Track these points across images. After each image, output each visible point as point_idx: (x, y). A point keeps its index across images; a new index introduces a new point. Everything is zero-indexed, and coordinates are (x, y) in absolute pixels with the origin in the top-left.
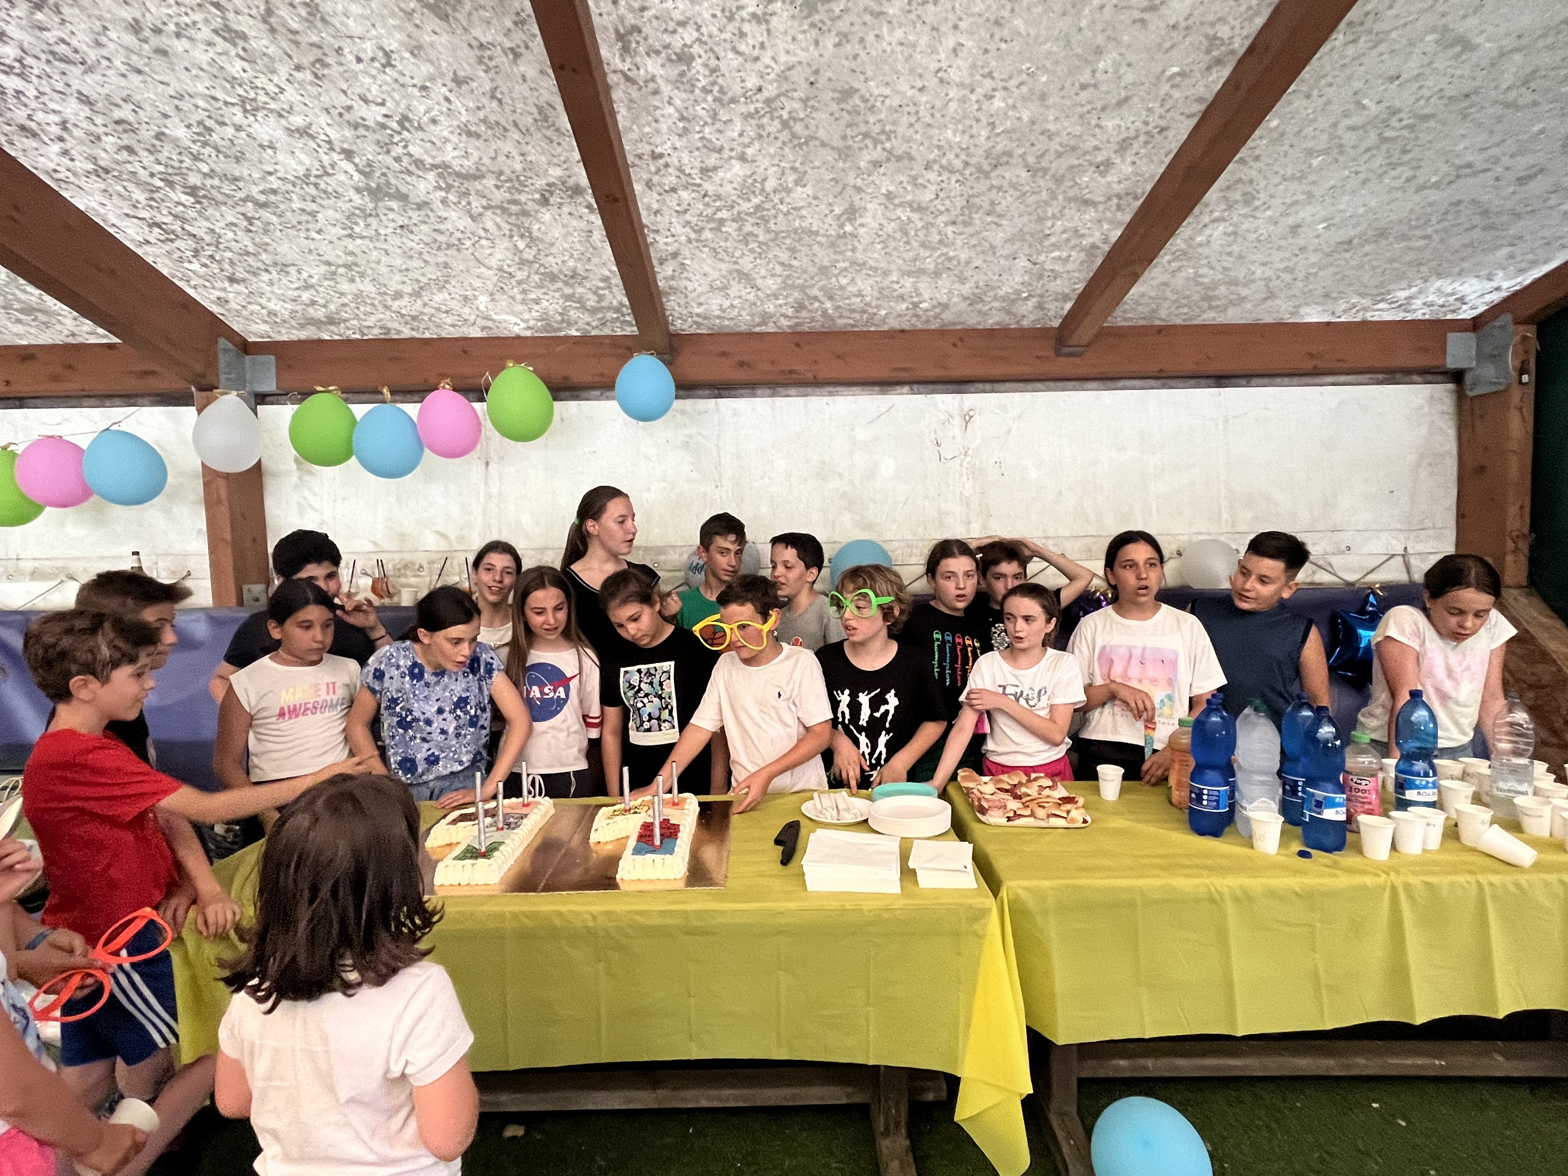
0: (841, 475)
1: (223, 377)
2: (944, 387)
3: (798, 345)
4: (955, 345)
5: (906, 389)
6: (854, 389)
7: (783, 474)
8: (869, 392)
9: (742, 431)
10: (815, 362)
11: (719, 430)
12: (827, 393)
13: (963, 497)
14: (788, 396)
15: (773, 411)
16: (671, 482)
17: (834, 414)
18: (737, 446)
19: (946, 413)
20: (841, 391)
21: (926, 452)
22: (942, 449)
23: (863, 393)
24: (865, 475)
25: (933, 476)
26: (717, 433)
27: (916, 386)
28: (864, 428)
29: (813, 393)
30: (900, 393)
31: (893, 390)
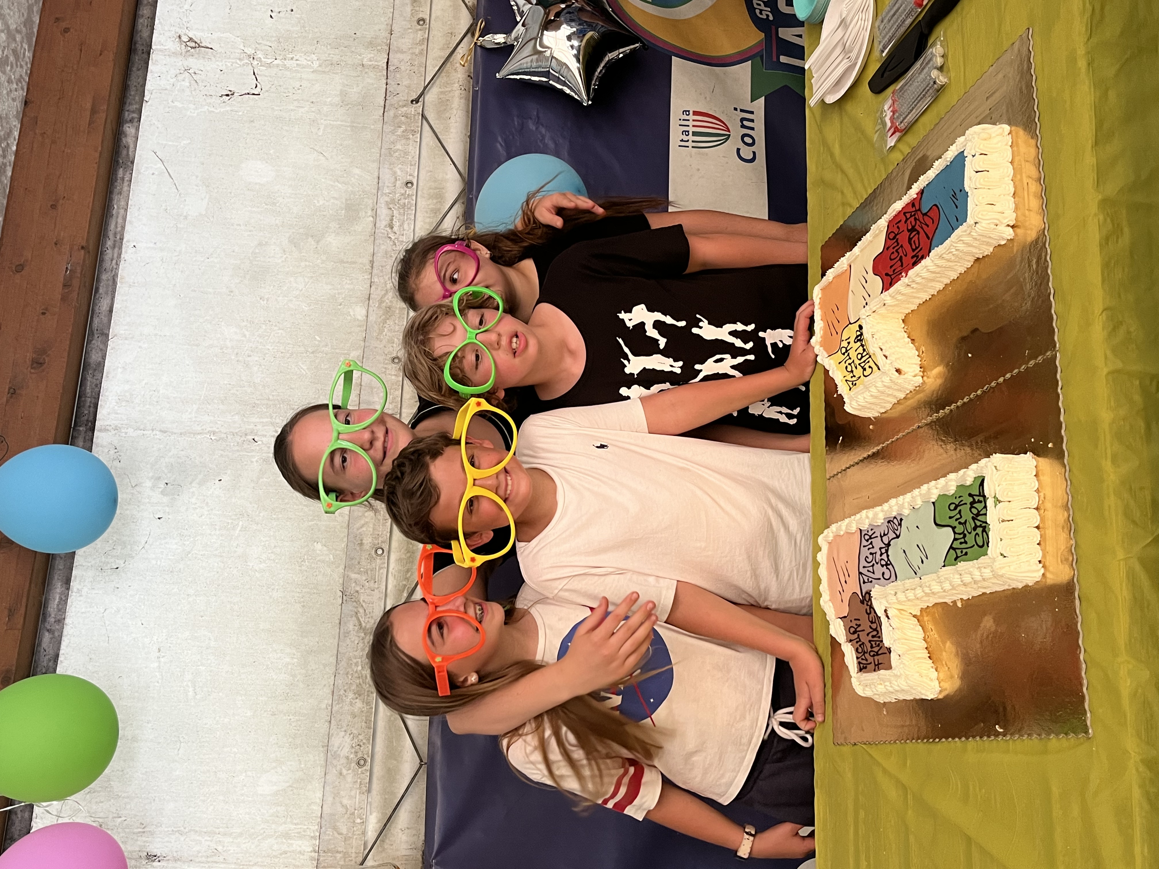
0: (260, 244)
2: (135, 74)
3: (20, 268)
4: (66, 30)
5: (129, 129)
6: (115, 206)
7: (247, 333)
8: (126, 184)
9: (161, 392)
10: (56, 244)
11: (153, 430)
12: (116, 250)
13: (320, 69)
14: (111, 311)
15: (132, 338)
16: (233, 517)
17: (155, 243)
18: (187, 402)
19: (180, 77)
20: (116, 227)
21: (240, 113)
22: (239, 90)
23: (124, 194)
24: (266, 207)
25: (281, 108)
26: (158, 433)
27: (127, 113)
28: (185, 200)
29: (112, 271)
30: (134, 139)
31: (128, 148)
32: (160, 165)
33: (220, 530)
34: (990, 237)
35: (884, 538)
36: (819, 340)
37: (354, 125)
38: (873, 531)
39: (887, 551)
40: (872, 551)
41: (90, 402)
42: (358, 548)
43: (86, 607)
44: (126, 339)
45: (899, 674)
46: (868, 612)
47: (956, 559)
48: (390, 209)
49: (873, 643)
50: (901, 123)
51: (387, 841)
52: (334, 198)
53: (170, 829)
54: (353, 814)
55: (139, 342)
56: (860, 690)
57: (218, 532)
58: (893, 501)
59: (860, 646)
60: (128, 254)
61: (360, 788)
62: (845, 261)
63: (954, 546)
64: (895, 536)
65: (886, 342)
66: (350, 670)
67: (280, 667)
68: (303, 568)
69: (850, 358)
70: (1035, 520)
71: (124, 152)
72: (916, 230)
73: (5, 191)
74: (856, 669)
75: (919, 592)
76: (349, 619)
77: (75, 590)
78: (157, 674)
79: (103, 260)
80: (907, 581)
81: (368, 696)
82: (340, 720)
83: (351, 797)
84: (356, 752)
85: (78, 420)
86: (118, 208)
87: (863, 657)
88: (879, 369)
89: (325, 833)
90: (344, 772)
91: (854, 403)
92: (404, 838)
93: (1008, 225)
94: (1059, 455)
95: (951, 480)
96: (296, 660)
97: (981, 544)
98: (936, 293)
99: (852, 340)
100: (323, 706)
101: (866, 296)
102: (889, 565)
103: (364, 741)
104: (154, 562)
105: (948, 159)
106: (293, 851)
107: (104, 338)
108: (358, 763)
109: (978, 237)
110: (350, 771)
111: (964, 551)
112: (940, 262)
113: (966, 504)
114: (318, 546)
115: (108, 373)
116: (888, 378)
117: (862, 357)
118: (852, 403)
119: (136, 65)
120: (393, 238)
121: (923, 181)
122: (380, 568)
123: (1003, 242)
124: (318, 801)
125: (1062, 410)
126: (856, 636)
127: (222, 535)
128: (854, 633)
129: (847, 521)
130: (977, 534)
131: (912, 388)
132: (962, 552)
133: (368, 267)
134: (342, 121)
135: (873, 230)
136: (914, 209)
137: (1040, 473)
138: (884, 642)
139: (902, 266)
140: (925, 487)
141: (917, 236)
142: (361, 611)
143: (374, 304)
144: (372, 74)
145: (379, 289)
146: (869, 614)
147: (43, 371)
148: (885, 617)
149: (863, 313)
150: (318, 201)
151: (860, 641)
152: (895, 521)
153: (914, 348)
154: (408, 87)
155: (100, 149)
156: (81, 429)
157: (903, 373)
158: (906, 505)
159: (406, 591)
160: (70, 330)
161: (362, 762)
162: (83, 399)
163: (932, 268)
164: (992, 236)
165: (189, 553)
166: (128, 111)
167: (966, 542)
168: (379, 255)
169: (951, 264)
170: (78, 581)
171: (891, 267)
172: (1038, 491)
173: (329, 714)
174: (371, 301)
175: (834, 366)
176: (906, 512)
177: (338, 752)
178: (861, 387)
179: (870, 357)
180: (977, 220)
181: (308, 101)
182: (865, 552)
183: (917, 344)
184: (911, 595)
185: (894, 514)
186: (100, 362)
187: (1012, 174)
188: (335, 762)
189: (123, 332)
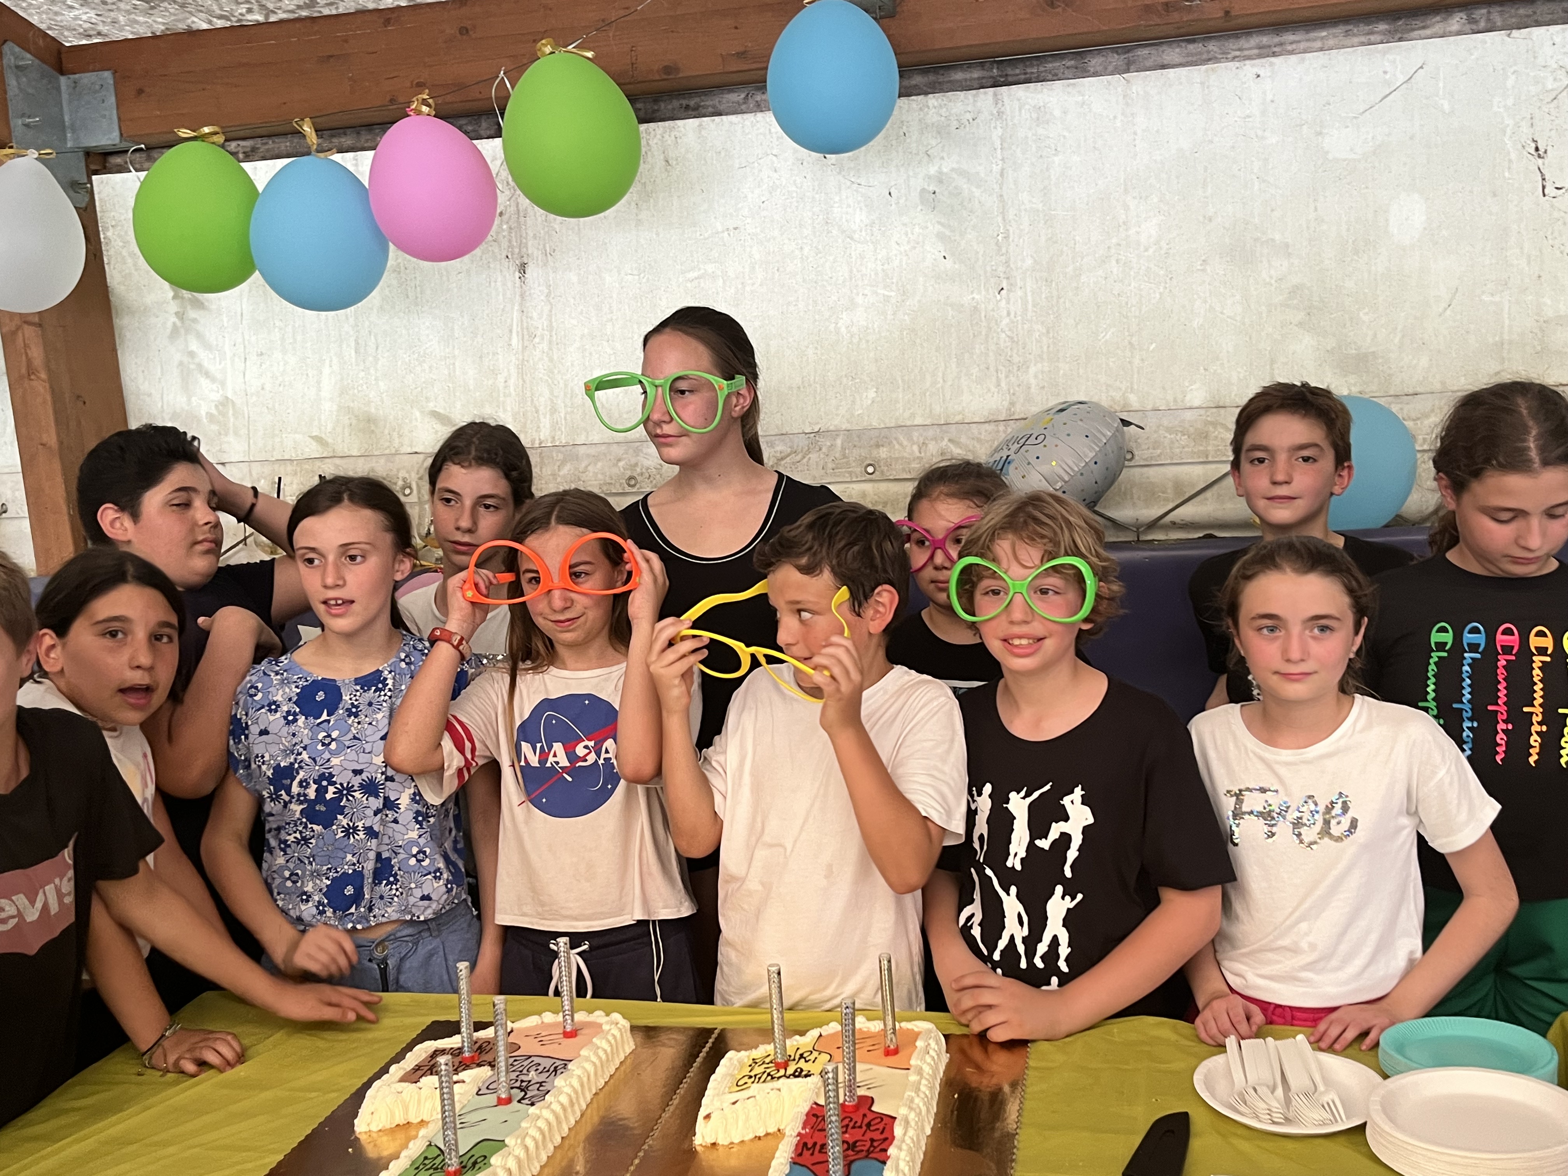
0: (1288, 248)
1: (17, 124)
5: (1457, 21)
6: (1324, 34)
8: (1363, 39)
9: (1056, 159)
11: (1003, 160)
12: (1256, 51)
14: (1163, 67)
15: (1127, 104)
16: (900, 284)
17: (1272, 101)
18: (1045, 194)
20: (1291, 43)
21: (1507, 174)
22: (1548, 163)
23: (1348, 41)
24: (1350, 241)
25: (1525, 233)
26: (999, 167)
27: (1484, 11)
28: (1347, 127)
29: (1223, 53)
30: (1441, 32)
31: (1424, 28)
32: (1402, 78)
33: (883, 270)
37: (1506, 346)
41: (1032, 73)
42: (872, 443)
44: (1124, 96)
52: (1375, 335)
53: (551, 282)
55: (1123, 114)
57: (879, 268)
60: (1250, 68)
61: (605, 484)
68: (844, 380)
71: (1417, 24)
76: (789, 444)
78: (710, 232)
79: (1237, 38)
83: (596, 474)
84: (642, 474)
85: (1006, 64)
86: (1322, 38)
90: (621, 464)
104: (837, 199)
106: (539, 419)
107: (1124, 67)
108: (631, 478)
110: (619, 470)
115: (1074, 84)
122: (850, 473)
124: (590, 439)
127: (876, 274)
134: (1510, 326)
142: (799, 457)
143: (1212, 415)
150: (1367, 313)
161: (633, 482)
162: (1035, 63)
165: (852, 238)
166: (1489, 12)
177: (642, 455)
181: (1542, 270)
186: (1088, 71)
188: (631, 451)
189: (1134, 89)
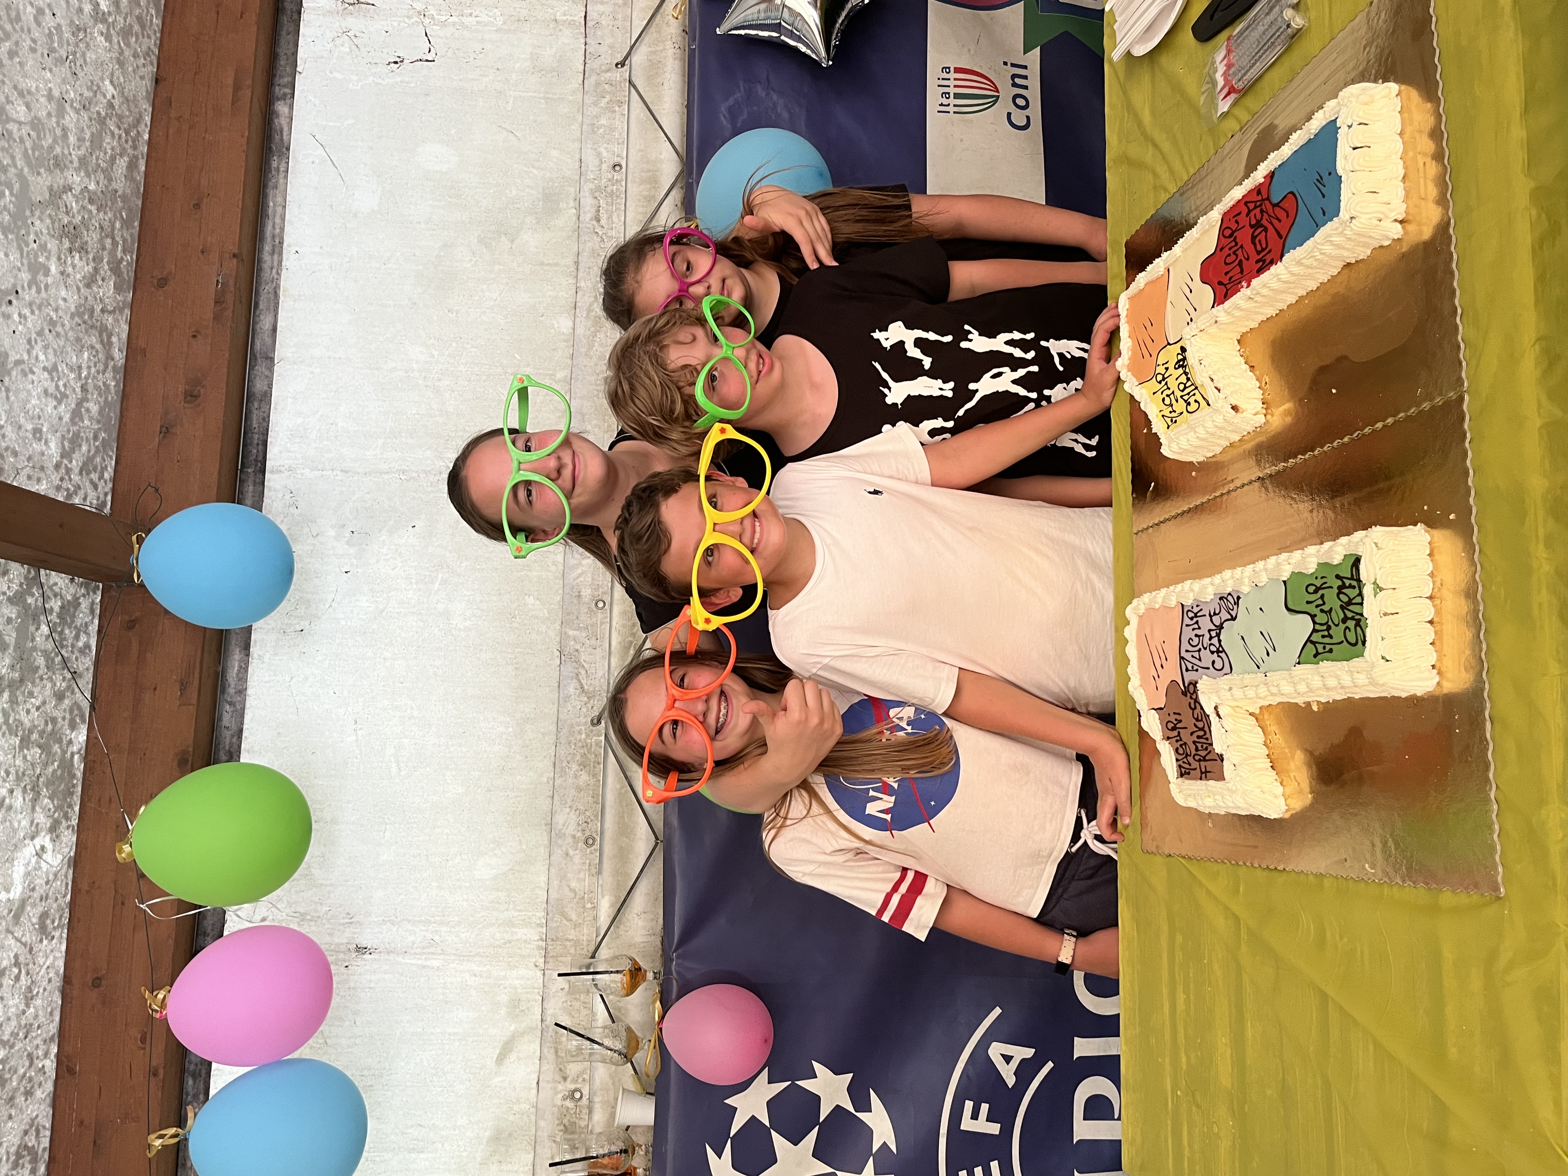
0: (445, 246)
2: (285, 38)
3: (162, 283)
5: (281, 108)
6: (271, 204)
7: (435, 353)
8: (282, 175)
9: (340, 425)
10: (203, 252)
12: (276, 257)
13: (505, 27)
14: (274, 330)
15: (302, 362)
16: (431, 569)
17: (321, 248)
18: (370, 436)
19: (338, 41)
20: (274, 229)
21: (412, 85)
22: (408, 57)
23: (281, 187)
24: (449, 199)
25: (461, 77)
26: (339, 473)
27: (277, 88)
28: (354, 194)
29: (273, 281)
30: (288, 120)
31: (282, 131)
32: (321, 151)
33: (417, 583)
34: (1370, 237)
35: (1214, 618)
36: (1127, 362)
37: (550, 96)
38: (1199, 609)
39: (1218, 635)
40: (1199, 632)
41: (258, 437)
42: (576, 602)
43: (270, 676)
44: (295, 363)
45: (1234, 788)
46: (1193, 706)
47: (1315, 656)
48: (596, 198)
49: (1199, 745)
50: (1239, 80)
51: (622, 927)
52: (529, 187)
53: (380, 919)
54: (583, 898)
55: (310, 366)
56: (1180, 800)
57: (415, 586)
58: (1227, 574)
59: (1181, 746)
60: (289, 260)
61: (590, 869)
62: (1161, 264)
63: (1313, 638)
64: (1230, 617)
65: (1218, 369)
66: (572, 739)
67: (493, 737)
68: (514, 625)
69: (1169, 388)
70: (1428, 613)
71: (277, 137)
72: (1262, 226)
73: (139, 189)
74: (1176, 774)
75: (1263, 691)
76: (568, 681)
77: (256, 656)
78: (355, 749)
79: (261, 269)
80: (1246, 676)
81: (594, 767)
82: (564, 795)
83: (579, 880)
84: (583, 830)
85: (245, 461)
86: (275, 205)
87: (1185, 760)
88: (1209, 405)
89: (552, 919)
90: (571, 852)
91: (1175, 447)
92: (641, 923)
93: (1396, 220)
94: (1464, 529)
95: (1310, 555)
96: (511, 729)
97: (1353, 641)
98: (1285, 308)
99: (1171, 365)
100: (545, 780)
101: (1191, 310)
102: (1221, 652)
103: (592, 817)
104: (343, 622)
105: (1313, 131)
106: (518, 940)
107: (269, 362)
108: (586, 843)
109: (1353, 237)
110: (577, 852)
111: (1328, 647)
112: (1295, 269)
113: (1331, 587)
114: (530, 600)
116: (1221, 417)
117: (1185, 388)
118: (1172, 445)
119: (285, 28)
120: (600, 233)
121: (1274, 160)
122: (602, 623)
123: (1386, 243)
124: (543, 884)
125: (1471, 472)
126: (1175, 733)
127: (419, 590)
128: (1174, 729)
129: (1164, 591)
130: (1347, 628)
131: (1250, 429)
132: (1324, 648)
133: (573, 269)
134: (534, 92)
135: (1202, 224)
136: (1260, 198)
137: (1435, 551)
138: (1214, 746)
139: (1242, 272)
140: (1272, 560)
141: (1264, 233)
142: (583, 672)
143: (581, 313)
144: (567, 32)
145: (587, 295)
146: (1193, 709)
147: (198, 405)
148: (1215, 715)
149: (1187, 332)
150: (510, 192)
151: (1181, 740)
152: (1230, 598)
153: (1254, 378)
154: (611, 47)
155: (247, 134)
156: (250, 470)
157: (1241, 410)
158: (1246, 580)
159: (632, 648)
160: (227, 355)
161: (590, 841)
162: (251, 436)
163: (1285, 277)
164: (1373, 235)
165: (383, 611)
166: (279, 85)
167: (1331, 637)
168: (585, 254)
169: (1310, 271)
170: (258, 647)
171: (1226, 274)
172: (1432, 575)
173: (551, 789)
174: (578, 310)
175: (1147, 397)
176: (1245, 589)
177: (563, 831)
178: (1184, 426)
179: (1196, 388)
180: (1354, 214)
181: (492, 67)
182: (1188, 633)
183: (1258, 372)
184: (1251, 693)
185: (1229, 590)
186: (266, 392)
187: (1401, 150)
188: (560, 842)
189: (290, 355)
